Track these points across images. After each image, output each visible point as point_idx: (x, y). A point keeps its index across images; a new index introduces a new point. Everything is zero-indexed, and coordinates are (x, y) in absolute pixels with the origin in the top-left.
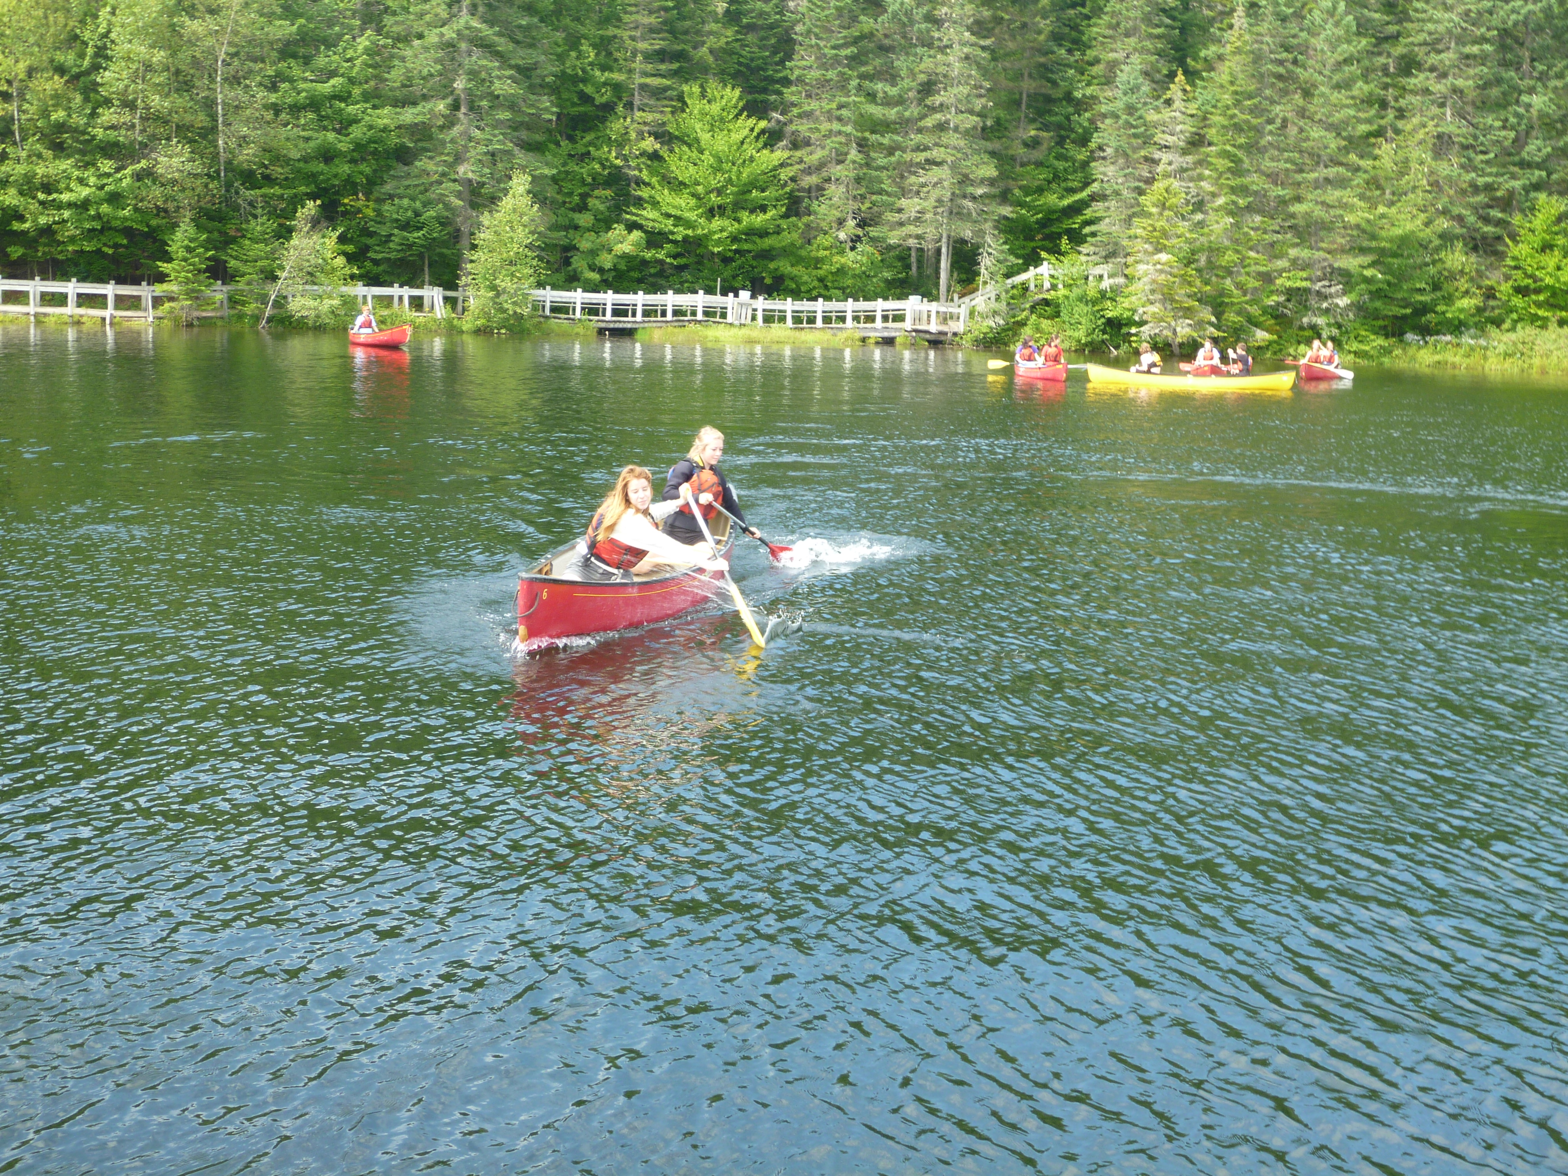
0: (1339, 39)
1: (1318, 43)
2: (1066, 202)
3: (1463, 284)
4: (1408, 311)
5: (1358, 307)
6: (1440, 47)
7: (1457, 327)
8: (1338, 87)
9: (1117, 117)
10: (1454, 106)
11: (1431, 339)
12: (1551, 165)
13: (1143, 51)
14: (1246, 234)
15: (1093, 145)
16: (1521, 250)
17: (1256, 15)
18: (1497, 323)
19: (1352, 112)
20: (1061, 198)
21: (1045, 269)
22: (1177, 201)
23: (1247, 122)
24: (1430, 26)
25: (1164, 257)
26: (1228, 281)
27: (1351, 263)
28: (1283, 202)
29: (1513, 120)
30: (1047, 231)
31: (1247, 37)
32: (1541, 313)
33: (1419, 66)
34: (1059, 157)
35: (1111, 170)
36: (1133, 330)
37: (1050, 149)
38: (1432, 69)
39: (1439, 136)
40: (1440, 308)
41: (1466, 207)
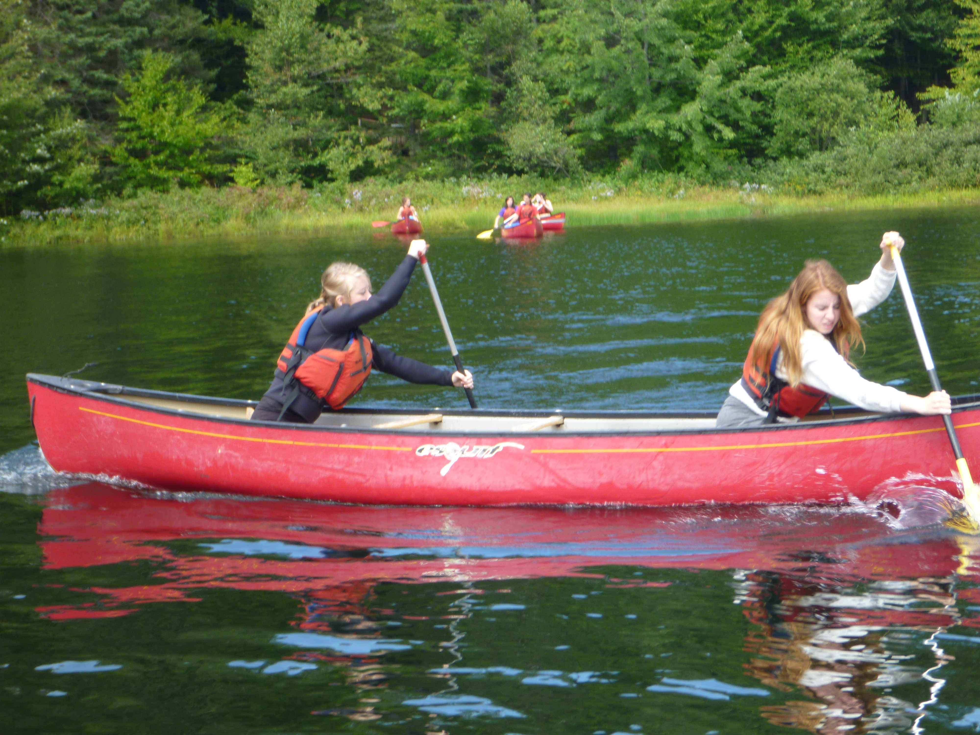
3: (76, 151)
4: (24, 184)
7: (76, 198)
11: (50, 214)
12: (152, 21)
16: (133, 110)
18: (117, 190)
32: (160, 174)
41: (69, 71)
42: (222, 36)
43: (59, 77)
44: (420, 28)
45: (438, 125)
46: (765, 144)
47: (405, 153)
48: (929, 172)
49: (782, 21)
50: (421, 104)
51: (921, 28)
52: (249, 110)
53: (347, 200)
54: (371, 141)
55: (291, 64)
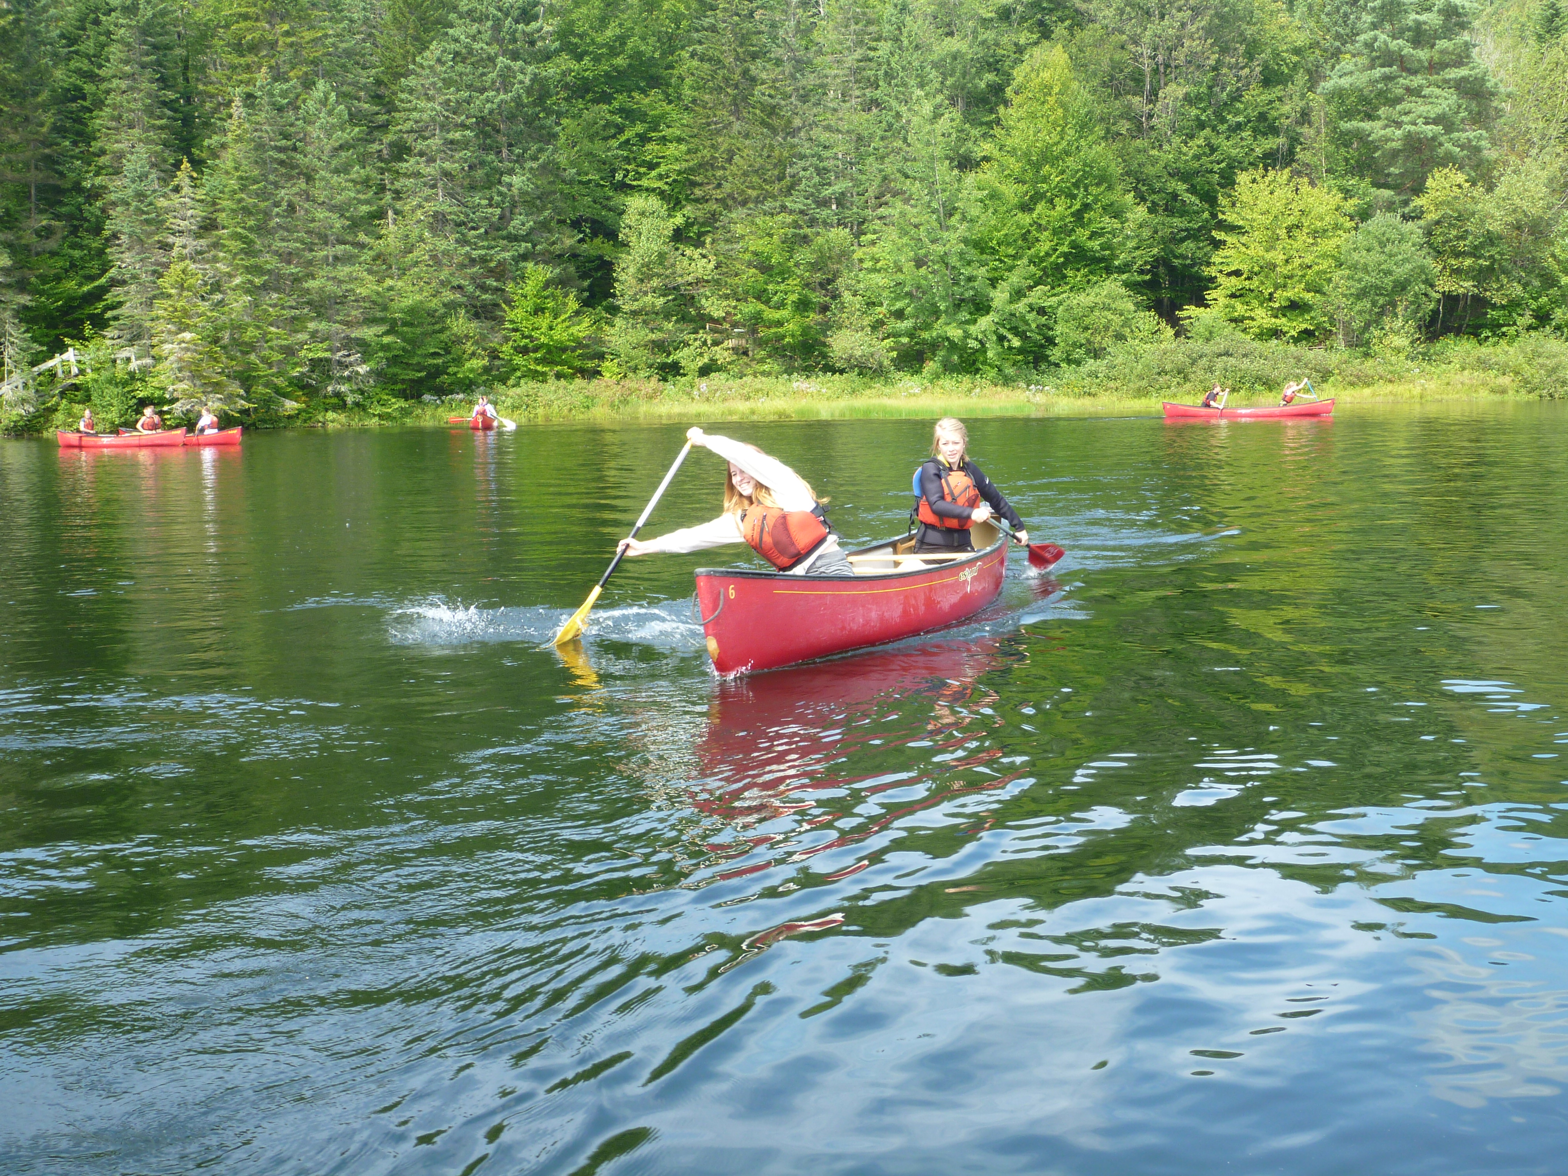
0: (333, 126)
1: (314, 131)
2: (85, 289)
3: (469, 347)
4: (423, 374)
5: (378, 374)
6: (427, 134)
7: (468, 386)
8: (337, 171)
9: (128, 204)
10: (445, 187)
11: (446, 399)
12: (534, 237)
13: (148, 141)
14: (265, 311)
15: (107, 233)
16: (517, 314)
17: (251, 106)
18: (503, 381)
19: (353, 195)
20: (80, 285)
21: (70, 355)
22: (195, 282)
23: (255, 205)
24: (415, 115)
25: (187, 336)
26: (253, 357)
27: (368, 333)
28: (297, 280)
29: (497, 198)
30: (69, 318)
31: (247, 125)
32: (539, 368)
33: (408, 150)
34: (73, 246)
35: (128, 257)
36: (165, 408)
37: (64, 238)
38: (421, 154)
39: (436, 215)
40: (450, 370)
41: (464, 279)
42: (593, 253)
43: (455, 283)
44: (760, 249)
45: (773, 330)
46: (1049, 352)
47: (745, 353)
48: (1186, 379)
49: (1065, 249)
50: (760, 313)
51: (1184, 257)
52: (614, 315)
53: (695, 392)
54: (716, 343)
55: (650, 278)
